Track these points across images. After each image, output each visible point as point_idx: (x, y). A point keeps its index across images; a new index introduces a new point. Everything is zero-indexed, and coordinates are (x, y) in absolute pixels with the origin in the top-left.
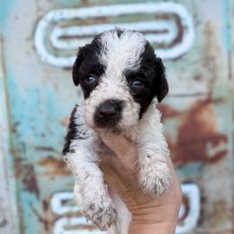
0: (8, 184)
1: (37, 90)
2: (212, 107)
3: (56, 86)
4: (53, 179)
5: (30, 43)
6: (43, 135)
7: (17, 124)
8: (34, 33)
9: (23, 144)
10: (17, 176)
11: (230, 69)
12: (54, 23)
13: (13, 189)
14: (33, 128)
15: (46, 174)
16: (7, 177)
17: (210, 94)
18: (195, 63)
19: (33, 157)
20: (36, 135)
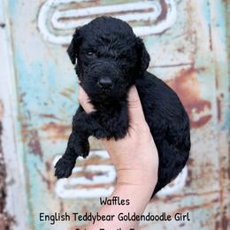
0: (16, 147)
1: (41, 65)
2: (195, 75)
3: (56, 61)
4: (54, 142)
5: (35, 25)
6: (46, 104)
7: (24, 94)
8: (37, 16)
9: (29, 112)
10: (24, 140)
11: (211, 41)
12: (54, 7)
13: (20, 152)
14: (37, 98)
15: (49, 138)
16: (15, 141)
17: (193, 64)
18: (178, 36)
19: (37, 123)
20: (39, 104)
